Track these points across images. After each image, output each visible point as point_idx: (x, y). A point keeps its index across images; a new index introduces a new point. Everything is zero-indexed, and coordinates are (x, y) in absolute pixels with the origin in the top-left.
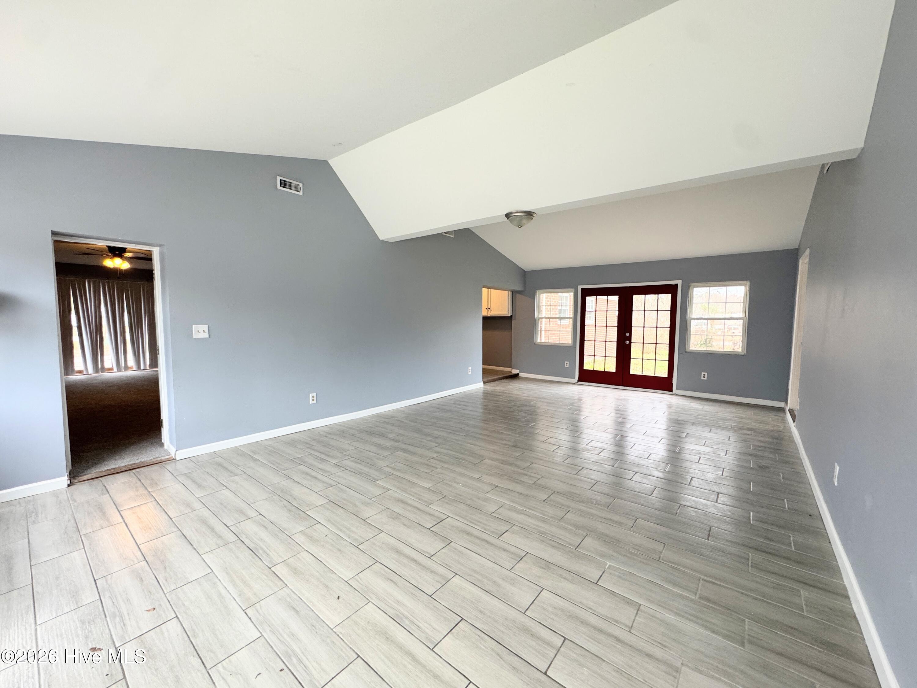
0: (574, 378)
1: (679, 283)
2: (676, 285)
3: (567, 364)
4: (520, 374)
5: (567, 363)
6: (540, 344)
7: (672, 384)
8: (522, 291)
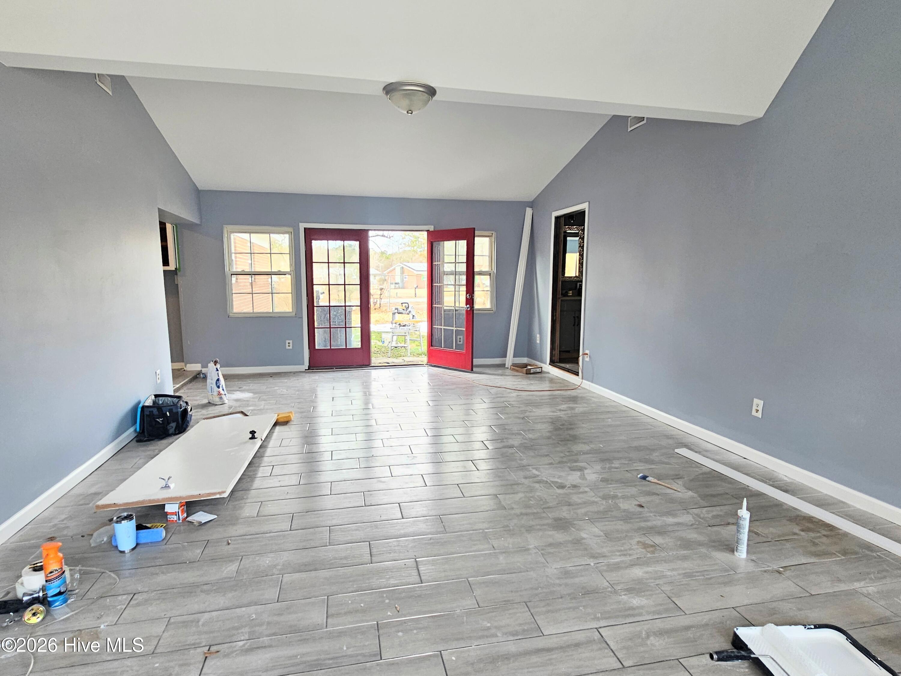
0: (303, 364)
3: (289, 345)
4: (203, 370)
5: (289, 343)
6: (237, 316)
8: (197, 224)
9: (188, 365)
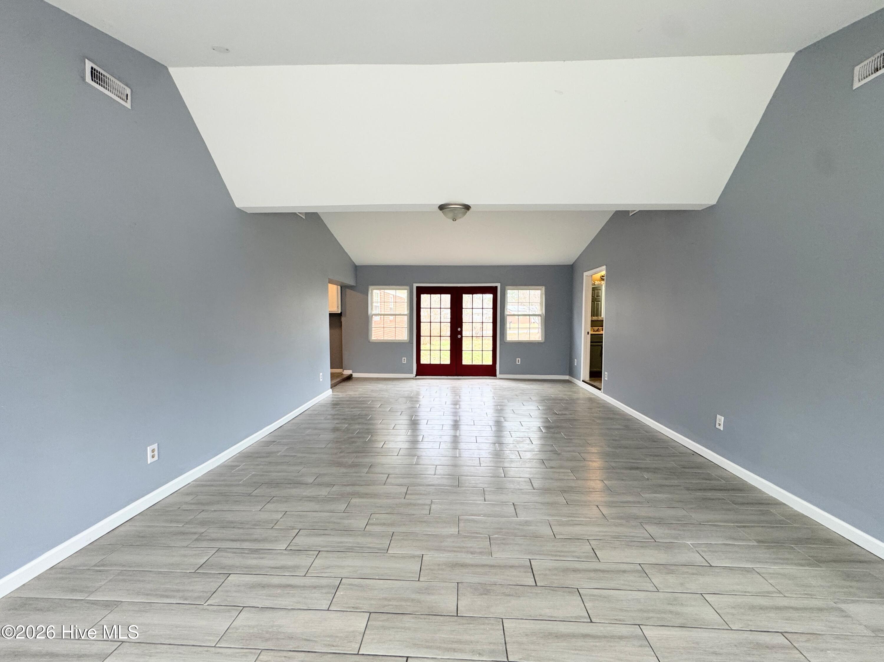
0: (412, 373)
1: (498, 285)
2: (496, 287)
3: (404, 360)
4: (353, 374)
6: (375, 341)
7: (496, 370)
8: (353, 286)
9: (345, 371)
